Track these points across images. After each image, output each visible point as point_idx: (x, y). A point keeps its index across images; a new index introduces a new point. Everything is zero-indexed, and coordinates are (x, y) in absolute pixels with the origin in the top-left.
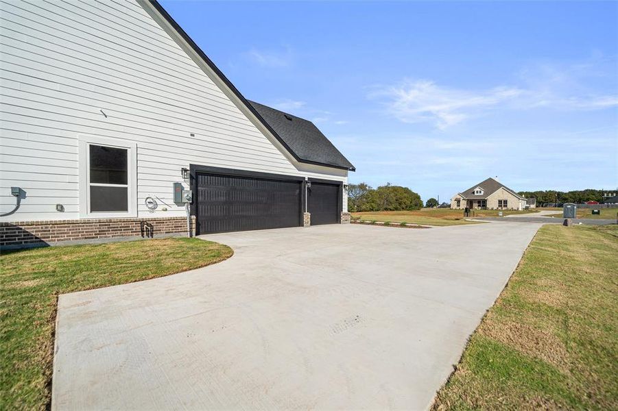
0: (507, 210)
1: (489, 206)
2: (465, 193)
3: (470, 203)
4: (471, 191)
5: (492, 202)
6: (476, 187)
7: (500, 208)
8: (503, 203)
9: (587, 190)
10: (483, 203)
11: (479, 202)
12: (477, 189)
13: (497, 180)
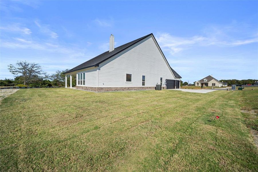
0: (215, 87)
1: (209, 85)
2: (200, 81)
3: (202, 84)
4: (203, 80)
5: (210, 84)
6: (204, 78)
7: (213, 86)
8: (214, 84)
9: (249, 80)
10: (207, 84)
11: (205, 84)
12: (205, 79)
13: (212, 76)
